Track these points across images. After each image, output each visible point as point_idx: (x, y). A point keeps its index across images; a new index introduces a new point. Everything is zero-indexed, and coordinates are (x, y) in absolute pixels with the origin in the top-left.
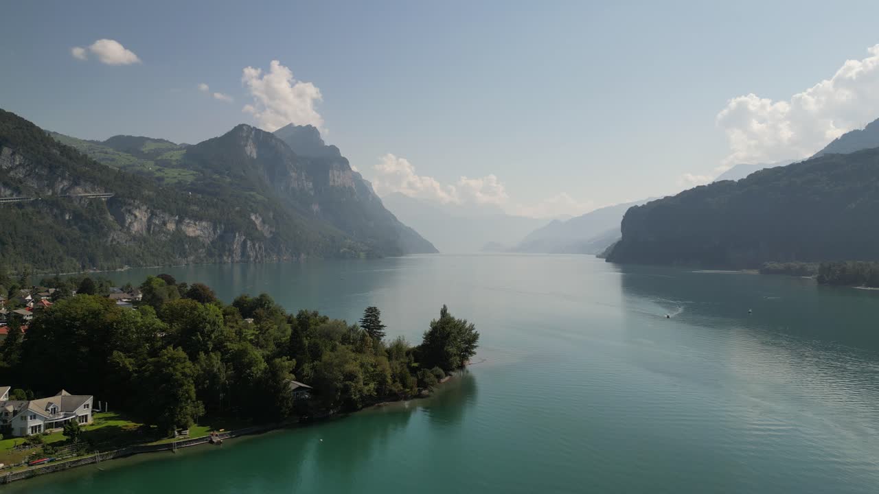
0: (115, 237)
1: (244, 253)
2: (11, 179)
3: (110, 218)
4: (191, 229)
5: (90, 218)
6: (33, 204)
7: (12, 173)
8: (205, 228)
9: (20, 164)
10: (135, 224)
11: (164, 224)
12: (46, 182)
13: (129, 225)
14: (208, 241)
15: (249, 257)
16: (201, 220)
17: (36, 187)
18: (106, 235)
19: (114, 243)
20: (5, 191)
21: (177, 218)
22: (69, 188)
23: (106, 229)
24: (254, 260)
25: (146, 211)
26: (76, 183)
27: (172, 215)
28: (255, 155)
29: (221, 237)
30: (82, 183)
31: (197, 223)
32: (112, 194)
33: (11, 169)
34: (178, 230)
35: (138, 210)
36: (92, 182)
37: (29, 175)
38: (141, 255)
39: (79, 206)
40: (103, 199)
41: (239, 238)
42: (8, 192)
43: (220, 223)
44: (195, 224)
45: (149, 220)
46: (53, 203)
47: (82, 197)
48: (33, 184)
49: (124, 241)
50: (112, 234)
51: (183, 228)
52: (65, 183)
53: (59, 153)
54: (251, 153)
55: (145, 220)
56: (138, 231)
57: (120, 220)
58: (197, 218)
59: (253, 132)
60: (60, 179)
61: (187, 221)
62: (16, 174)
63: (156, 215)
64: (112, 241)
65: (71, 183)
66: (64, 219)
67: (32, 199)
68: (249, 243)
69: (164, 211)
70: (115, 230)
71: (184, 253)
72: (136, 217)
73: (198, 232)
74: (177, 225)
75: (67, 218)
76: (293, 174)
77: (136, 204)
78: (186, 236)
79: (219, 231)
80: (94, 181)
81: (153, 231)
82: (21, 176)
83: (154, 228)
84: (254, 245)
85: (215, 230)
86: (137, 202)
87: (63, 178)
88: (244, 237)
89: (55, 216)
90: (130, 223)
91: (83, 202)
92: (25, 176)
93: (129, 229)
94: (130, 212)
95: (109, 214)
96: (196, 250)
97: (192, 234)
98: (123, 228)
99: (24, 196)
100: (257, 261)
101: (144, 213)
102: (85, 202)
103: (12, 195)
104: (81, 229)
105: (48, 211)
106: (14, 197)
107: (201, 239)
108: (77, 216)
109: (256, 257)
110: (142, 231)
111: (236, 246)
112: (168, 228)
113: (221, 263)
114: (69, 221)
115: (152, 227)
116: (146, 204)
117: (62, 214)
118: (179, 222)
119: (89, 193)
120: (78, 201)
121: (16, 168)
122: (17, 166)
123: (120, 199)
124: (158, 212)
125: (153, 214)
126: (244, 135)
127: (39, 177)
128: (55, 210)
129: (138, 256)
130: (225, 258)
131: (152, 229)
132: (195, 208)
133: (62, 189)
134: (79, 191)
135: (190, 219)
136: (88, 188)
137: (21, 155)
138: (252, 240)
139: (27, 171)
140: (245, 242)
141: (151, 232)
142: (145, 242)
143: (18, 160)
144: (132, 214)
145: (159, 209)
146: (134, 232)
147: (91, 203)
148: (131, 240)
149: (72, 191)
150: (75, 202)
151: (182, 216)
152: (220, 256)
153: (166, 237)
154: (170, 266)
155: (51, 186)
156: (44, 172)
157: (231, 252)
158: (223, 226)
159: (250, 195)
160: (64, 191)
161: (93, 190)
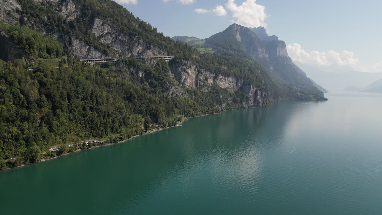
0: (175, 91)
1: (255, 100)
2: (101, 44)
3: (171, 75)
4: (222, 83)
5: (157, 76)
6: (116, 64)
7: (102, 40)
8: (231, 82)
9: (108, 33)
10: (188, 80)
11: (206, 79)
12: (127, 47)
13: (184, 82)
14: (233, 92)
15: (259, 103)
16: (229, 76)
17: (120, 51)
18: (168, 90)
19: (174, 96)
20: (96, 54)
21: (214, 75)
22: (142, 52)
23: (168, 85)
24: (262, 105)
25: (195, 70)
26: (148, 48)
27: (211, 73)
28: (240, 40)
29: (241, 89)
30: (152, 47)
31: (226, 79)
32: (173, 57)
33: (102, 36)
34: (215, 83)
35: (190, 69)
36: (159, 47)
37: (115, 41)
38: (193, 106)
39: (149, 66)
40: (167, 61)
41: (253, 89)
42: (98, 54)
43: (241, 78)
44: (225, 80)
45: (197, 76)
46: (130, 64)
47: (152, 59)
48: (117, 48)
49: (181, 94)
50: (172, 89)
51: (218, 82)
52: (141, 48)
53: (137, 26)
54: (238, 39)
55: (194, 76)
56: (190, 86)
57: (178, 77)
58: (227, 75)
59: (239, 28)
60: (136, 44)
61: (220, 77)
62: (106, 40)
63: (201, 73)
64: (172, 95)
65: (144, 47)
66: (138, 76)
67: (115, 60)
68: (259, 93)
69: (206, 70)
70: (174, 85)
71: (220, 101)
72: (189, 74)
73: (227, 85)
74: (214, 80)
75: (141, 75)
76: (260, 50)
77: (189, 64)
78: (220, 88)
79: (240, 84)
80: (160, 46)
81: (199, 85)
82: (109, 42)
83: (200, 83)
84: (262, 93)
85: (237, 83)
86: (190, 63)
87: (139, 44)
88: (255, 88)
89: (132, 74)
90: (185, 79)
91: (152, 62)
92: (112, 42)
93: (184, 84)
94: (184, 70)
95: (170, 72)
96: (226, 99)
97: (223, 87)
98: (180, 83)
99: (111, 58)
100: (264, 105)
101: (193, 71)
102: (154, 63)
103: (101, 57)
104: (151, 84)
105: (127, 70)
106: (103, 58)
107: (229, 90)
108: (148, 74)
109: (263, 103)
110: (193, 85)
111: (251, 95)
112: (209, 82)
113: (242, 107)
114: (142, 78)
115: (199, 82)
116: (195, 65)
117: (137, 73)
118: (215, 78)
119: (157, 56)
120: (149, 62)
121: (105, 36)
122: (106, 34)
123: (178, 60)
124: (202, 70)
125: (199, 72)
126: (235, 29)
127: (122, 43)
128: (132, 69)
129: (191, 106)
130: (244, 104)
131: (199, 84)
132: (225, 68)
133: (138, 53)
134: (149, 54)
135: (222, 75)
136: (156, 52)
137: (109, 25)
138: (261, 90)
139: (114, 38)
140: (256, 92)
141: (198, 86)
142: (195, 94)
143: (107, 29)
144: (186, 72)
145: (203, 68)
146: (187, 87)
147: (158, 64)
148: (185, 93)
149: (145, 54)
150: (147, 63)
151: (217, 73)
152: (241, 102)
153: (208, 90)
154: (213, 113)
155: (130, 50)
156: (126, 39)
157: (247, 98)
158: (242, 81)
159: (246, 60)
160: (139, 54)
161: (160, 53)
